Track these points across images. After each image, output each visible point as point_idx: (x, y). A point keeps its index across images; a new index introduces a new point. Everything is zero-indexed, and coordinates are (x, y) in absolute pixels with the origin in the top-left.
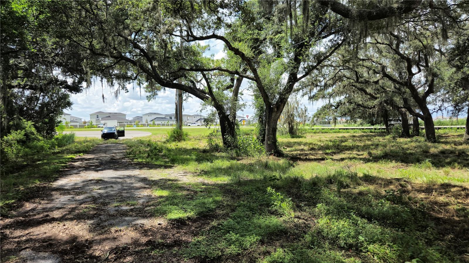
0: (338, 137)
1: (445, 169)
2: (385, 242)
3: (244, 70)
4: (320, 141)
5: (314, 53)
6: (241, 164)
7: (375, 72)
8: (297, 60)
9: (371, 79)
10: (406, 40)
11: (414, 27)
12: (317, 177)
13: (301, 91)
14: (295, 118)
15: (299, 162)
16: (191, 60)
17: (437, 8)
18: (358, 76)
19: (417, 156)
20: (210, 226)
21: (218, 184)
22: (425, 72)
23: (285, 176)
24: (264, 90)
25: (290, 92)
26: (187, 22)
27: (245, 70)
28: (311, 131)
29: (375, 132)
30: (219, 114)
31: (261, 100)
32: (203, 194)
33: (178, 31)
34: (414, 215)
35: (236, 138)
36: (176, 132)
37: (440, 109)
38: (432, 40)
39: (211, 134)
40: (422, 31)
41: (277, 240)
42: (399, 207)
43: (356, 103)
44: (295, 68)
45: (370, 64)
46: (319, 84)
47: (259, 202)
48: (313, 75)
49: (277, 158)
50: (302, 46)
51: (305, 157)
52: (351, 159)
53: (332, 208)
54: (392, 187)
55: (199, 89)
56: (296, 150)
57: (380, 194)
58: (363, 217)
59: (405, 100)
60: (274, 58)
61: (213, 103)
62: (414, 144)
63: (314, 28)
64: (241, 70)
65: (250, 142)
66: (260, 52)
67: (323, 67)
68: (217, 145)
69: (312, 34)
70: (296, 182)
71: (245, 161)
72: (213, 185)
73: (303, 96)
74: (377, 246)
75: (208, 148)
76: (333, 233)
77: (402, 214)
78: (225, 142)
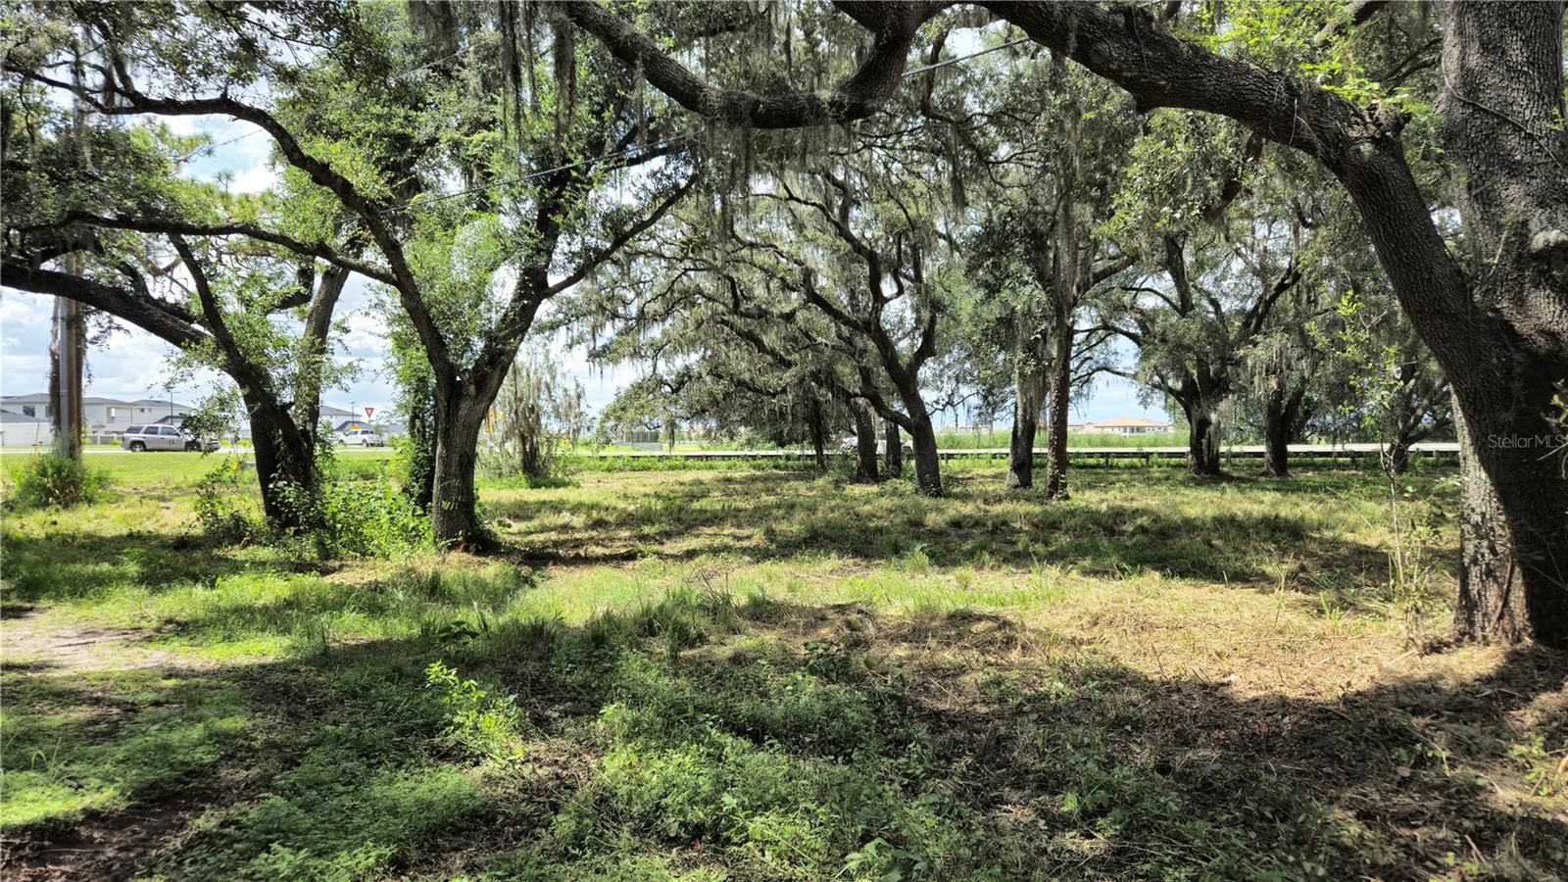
0: (682, 484)
1: (960, 571)
2: (796, 802)
3: (352, 242)
4: (625, 496)
5: (604, 207)
6: (334, 586)
7: (786, 287)
8: (546, 226)
9: (773, 305)
10: (865, 200)
11: (885, 165)
12: (608, 618)
13: (563, 329)
14: (543, 421)
15: (553, 570)
16: (121, 187)
17: (941, 118)
18: (738, 296)
19: (893, 537)
20: (189, 833)
21: (235, 669)
22: (912, 295)
23: (501, 620)
24: (430, 320)
25: (524, 331)
26: (106, 35)
27: (357, 245)
28: (598, 463)
29: (786, 468)
30: (247, 398)
31: (419, 354)
32: (163, 711)
33: (64, 67)
34: (877, 711)
35: (318, 491)
36: (50, 471)
37: (950, 403)
38: (930, 206)
39: (215, 478)
40: (906, 178)
41: (457, 850)
42: (840, 691)
43: (732, 376)
44: (538, 251)
45: (772, 261)
46: (621, 310)
47: (397, 721)
48: (602, 280)
49: (476, 559)
50: (561, 180)
51: (572, 553)
52: (715, 551)
53: (648, 714)
54: (825, 632)
55: (163, 300)
56: (543, 530)
57: (792, 656)
58: (739, 731)
59: (866, 375)
60: (468, 210)
61: (222, 357)
62: (886, 502)
63: (602, 127)
64: (341, 241)
65: (374, 504)
66: (416, 186)
67: (632, 256)
68: (237, 519)
69: (596, 147)
70: (539, 637)
71: (354, 575)
72: (215, 674)
73: (571, 347)
74: (773, 818)
75: (198, 530)
76: (646, 797)
77: (847, 710)
78: (273, 505)
